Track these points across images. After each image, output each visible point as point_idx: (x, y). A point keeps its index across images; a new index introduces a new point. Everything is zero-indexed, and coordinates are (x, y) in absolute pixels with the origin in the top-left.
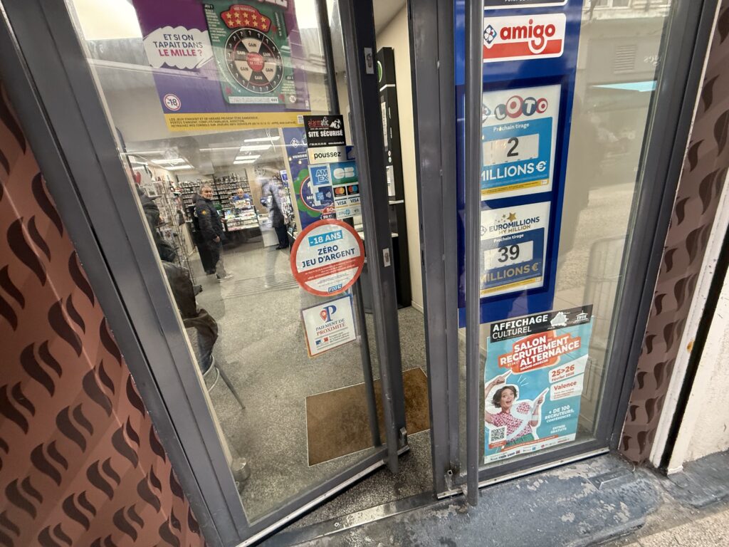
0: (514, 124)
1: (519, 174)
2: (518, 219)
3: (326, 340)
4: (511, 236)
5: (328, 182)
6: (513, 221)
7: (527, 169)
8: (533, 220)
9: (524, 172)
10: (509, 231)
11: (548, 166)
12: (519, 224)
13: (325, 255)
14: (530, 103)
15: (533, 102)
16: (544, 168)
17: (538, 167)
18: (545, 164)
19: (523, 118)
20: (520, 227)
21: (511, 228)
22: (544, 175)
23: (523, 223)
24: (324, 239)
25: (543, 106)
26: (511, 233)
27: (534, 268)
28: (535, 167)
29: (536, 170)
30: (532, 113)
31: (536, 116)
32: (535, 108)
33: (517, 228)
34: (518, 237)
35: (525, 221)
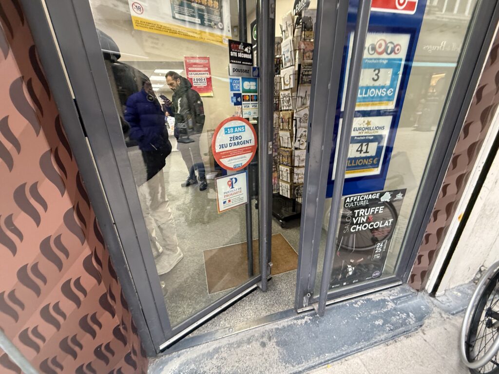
0: (379, 59)
1: (376, 95)
2: (371, 126)
3: (229, 201)
5: (239, 90)
6: (369, 126)
7: (382, 93)
8: (380, 128)
9: (380, 94)
10: (365, 133)
11: (394, 92)
12: (372, 129)
13: (234, 142)
14: (391, 46)
15: (393, 46)
16: (392, 93)
17: (389, 92)
18: (393, 90)
19: (385, 56)
20: (372, 131)
21: (367, 130)
22: (390, 99)
23: (374, 128)
24: (234, 130)
25: (398, 50)
26: (366, 135)
27: (375, 162)
28: (386, 92)
29: (387, 94)
30: (391, 53)
31: (393, 56)
33: (370, 131)
34: (370, 138)
35: (376, 128)
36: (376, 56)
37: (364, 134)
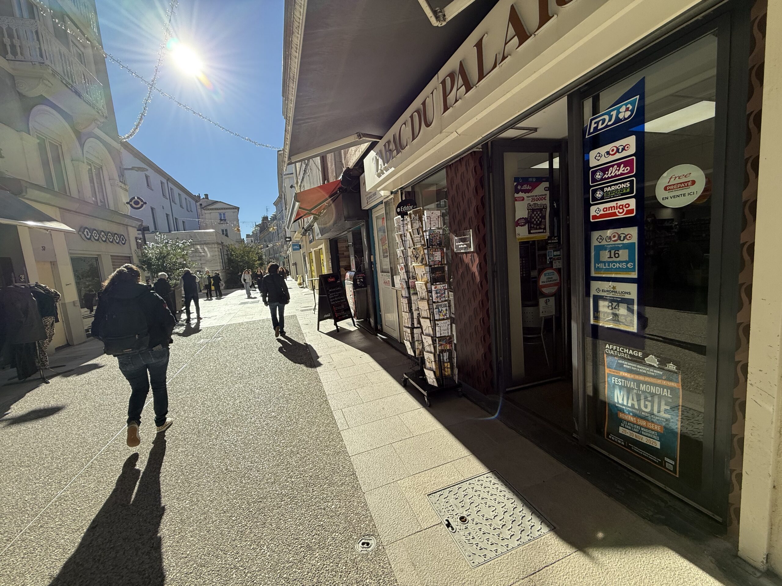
0: (615, 244)
1: (618, 268)
2: (617, 289)
4: (612, 297)
7: (622, 266)
8: (626, 293)
9: (621, 267)
11: (634, 265)
12: (618, 292)
15: (624, 235)
16: (632, 266)
17: (629, 265)
18: (632, 264)
19: (619, 242)
20: (619, 294)
21: (613, 293)
22: (633, 270)
23: (620, 292)
25: (630, 237)
26: (613, 296)
28: (626, 265)
29: (627, 267)
30: (623, 240)
31: (626, 241)
32: (625, 238)
33: (617, 294)
34: (617, 299)
35: (622, 292)
36: (612, 243)
37: (611, 295)
